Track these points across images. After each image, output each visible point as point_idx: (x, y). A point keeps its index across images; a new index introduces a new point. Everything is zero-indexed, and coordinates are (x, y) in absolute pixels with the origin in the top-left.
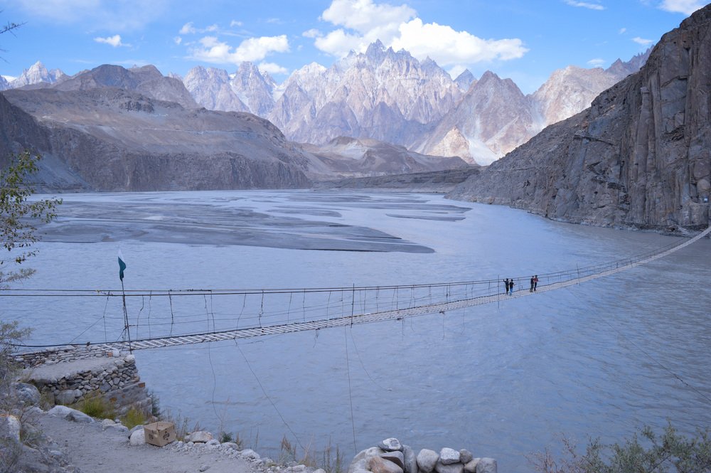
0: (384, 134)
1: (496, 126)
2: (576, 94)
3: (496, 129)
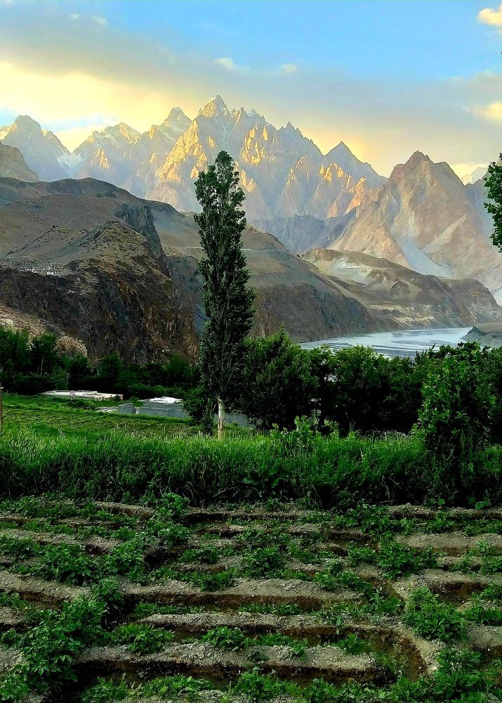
1: (436, 227)
3: (438, 231)
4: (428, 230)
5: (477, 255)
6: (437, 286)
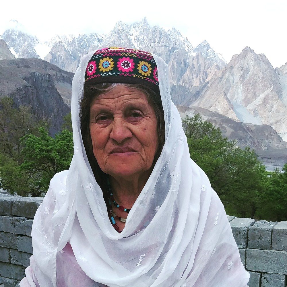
1: (255, 94)
3: (255, 96)
4: (250, 95)
5: (277, 111)
6: (244, 128)
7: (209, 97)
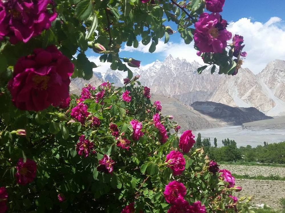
0: (187, 98)
2: (282, 72)
7: (218, 95)
